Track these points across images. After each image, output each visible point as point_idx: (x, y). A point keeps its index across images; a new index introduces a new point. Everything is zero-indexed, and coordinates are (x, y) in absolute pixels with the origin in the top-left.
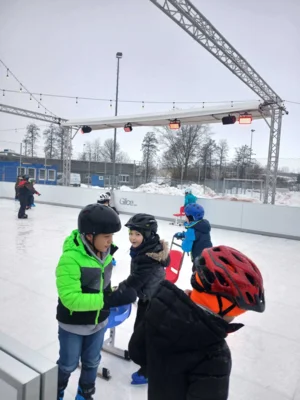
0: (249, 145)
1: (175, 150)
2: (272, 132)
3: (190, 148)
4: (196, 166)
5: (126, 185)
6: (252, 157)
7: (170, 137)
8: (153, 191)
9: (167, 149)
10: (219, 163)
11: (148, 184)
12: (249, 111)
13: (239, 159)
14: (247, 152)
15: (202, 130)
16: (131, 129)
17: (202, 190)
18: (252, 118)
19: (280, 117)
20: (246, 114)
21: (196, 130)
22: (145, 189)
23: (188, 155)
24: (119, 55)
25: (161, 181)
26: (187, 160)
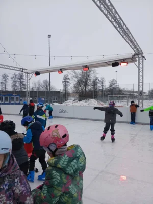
0: (115, 79)
1: (79, 83)
2: (139, 70)
3: (87, 82)
4: (90, 90)
5: (56, 102)
6: (117, 84)
7: (77, 77)
8: (71, 105)
9: (75, 82)
10: (101, 88)
11: (68, 101)
12: (126, 59)
13: (111, 86)
14: (114, 82)
15: (92, 72)
16: (62, 72)
17: (97, 102)
18: (127, 63)
19: (143, 61)
20: (124, 61)
21: (89, 73)
22: (67, 104)
23: (86, 85)
24: (49, 36)
25: (73, 99)
26: (86, 87)
